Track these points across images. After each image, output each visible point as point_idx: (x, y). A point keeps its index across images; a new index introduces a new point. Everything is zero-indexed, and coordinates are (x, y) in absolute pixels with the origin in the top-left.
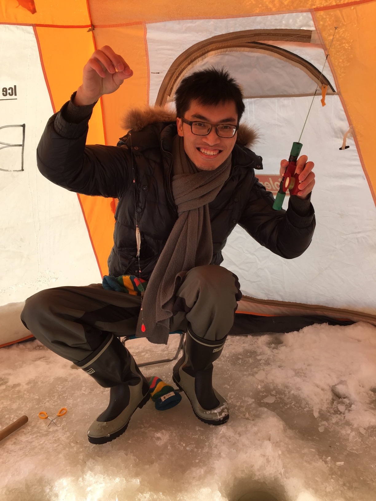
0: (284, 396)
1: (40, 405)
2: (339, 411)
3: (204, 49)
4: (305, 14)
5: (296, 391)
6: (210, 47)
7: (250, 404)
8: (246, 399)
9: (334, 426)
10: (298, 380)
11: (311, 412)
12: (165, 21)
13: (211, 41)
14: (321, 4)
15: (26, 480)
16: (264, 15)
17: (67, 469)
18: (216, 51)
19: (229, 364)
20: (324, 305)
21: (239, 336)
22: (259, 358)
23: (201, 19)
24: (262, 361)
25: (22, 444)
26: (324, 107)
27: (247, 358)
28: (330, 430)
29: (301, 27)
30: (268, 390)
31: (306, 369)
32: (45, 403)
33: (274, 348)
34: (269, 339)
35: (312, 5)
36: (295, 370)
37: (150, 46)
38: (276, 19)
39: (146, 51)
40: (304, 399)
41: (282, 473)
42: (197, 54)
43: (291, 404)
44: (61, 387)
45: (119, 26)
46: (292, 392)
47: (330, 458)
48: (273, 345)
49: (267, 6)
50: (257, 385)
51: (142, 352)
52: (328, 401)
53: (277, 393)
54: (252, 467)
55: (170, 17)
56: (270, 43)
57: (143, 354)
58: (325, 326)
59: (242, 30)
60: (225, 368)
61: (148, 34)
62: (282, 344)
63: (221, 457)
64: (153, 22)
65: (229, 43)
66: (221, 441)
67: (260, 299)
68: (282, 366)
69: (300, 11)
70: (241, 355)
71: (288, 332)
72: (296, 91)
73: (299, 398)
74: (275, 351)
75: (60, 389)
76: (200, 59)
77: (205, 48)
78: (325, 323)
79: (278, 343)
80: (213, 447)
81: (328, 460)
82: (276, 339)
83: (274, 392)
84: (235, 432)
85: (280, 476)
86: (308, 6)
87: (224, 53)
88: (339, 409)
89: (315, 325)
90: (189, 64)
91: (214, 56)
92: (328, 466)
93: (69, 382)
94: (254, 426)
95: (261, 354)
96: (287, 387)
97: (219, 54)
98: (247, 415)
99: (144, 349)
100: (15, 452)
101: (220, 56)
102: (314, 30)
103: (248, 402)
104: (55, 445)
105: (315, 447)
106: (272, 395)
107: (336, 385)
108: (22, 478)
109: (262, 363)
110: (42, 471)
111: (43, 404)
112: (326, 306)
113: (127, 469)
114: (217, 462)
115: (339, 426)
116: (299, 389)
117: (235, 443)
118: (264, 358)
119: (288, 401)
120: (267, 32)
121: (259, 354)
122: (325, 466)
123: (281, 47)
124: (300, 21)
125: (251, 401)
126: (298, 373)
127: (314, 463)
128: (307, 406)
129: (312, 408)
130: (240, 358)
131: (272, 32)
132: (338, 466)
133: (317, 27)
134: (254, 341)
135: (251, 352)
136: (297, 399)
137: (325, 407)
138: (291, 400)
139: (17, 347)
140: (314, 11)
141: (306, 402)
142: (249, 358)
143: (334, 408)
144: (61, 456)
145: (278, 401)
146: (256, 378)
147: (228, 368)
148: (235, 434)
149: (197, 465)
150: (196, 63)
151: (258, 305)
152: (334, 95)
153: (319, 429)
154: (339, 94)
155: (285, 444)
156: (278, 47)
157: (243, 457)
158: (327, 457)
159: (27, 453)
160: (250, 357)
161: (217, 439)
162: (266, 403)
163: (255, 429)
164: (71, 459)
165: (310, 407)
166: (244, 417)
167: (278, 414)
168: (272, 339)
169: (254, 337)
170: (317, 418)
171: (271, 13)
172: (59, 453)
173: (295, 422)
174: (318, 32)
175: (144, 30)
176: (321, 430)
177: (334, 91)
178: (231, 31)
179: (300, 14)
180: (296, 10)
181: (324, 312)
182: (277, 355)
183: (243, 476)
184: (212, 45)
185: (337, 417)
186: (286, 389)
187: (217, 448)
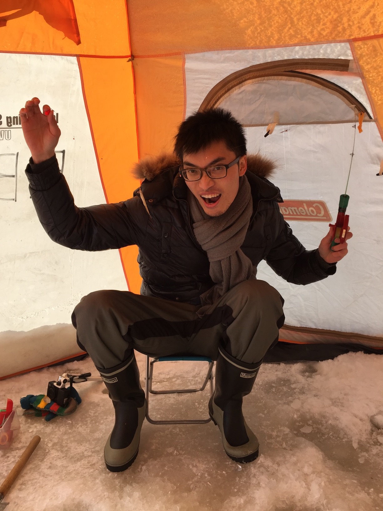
0: (321, 426)
1: (73, 430)
2: (379, 442)
3: (241, 77)
4: (343, 44)
5: (334, 421)
6: (247, 76)
7: (286, 434)
8: (282, 428)
9: (374, 457)
10: (335, 409)
11: (350, 442)
12: (204, 51)
13: (249, 70)
14: (359, 34)
15: (64, 505)
16: (303, 45)
17: (105, 495)
18: (254, 80)
19: (262, 392)
20: (359, 333)
21: (271, 364)
22: (293, 386)
23: (239, 49)
24: (297, 390)
25: (58, 468)
26: (360, 134)
27: (281, 386)
28: (370, 461)
29: (339, 57)
30: (304, 420)
31: (343, 398)
32: (78, 428)
33: (308, 377)
34: (302, 367)
35: (350, 36)
36: (331, 399)
37: (188, 76)
38: (314, 49)
39: (184, 80)
40: (342, 429)
41: (324, 504)
42: (235, 82)
43: (329, 434)
44: (94, 412)
45: (158, 57)
46: (330, 422)
47: (372, 489)
48: (307, 374)
49: (305, 37)
50: (293, 415)
51: (173, 378)
52: (367, 432)
53: (313, 422)
54: (293, 498)
55: (209, 47)
56: (308, 71)
57: (174, 380)
58: (360, 354)
59: (280, 60)
60: (259, 396)
61: (186, 64)
62: (316, 373)
63: (260, 487)
64: (192, 53)
65: (267, 72)
66: (260, 471)
67: (293, 326)
68: (318, 395)
69: (339, 41)
70: (274, 383)
71: (322, 361)
72: (332, 118)
73: (337, 428)
74: (310, 380)
75: (93, 414)
76: (237, 87)
77: (243, 77)
78: (360, 352)
79: (313, 371)
80: (251, 477)
81: (370, 491)
82: (310, 367)
83: (311, 421)
84: (274, 462)
85: (322, 507)
86: (346, 37)
87: (262, 81)
88: (379, 440)
89: (350, 353)
90: (226, 92)
91: (251, 84)
92: (371, 498)
93: (101, 407)
94: (292, 456)
95: (295, 383)
96: (324, 417)
97: (257, 82)
98: (284, 445)
99: (174, 375)
100: (51, 476)
101: (257, 85)
102: (352, 60)
103: (284, 431)
104: (92, 470)
105: (356, 478)
106: (309, 425)
107: (375, 415)
108: (60, 502)
109: (296, 392)
110: (80, 496)
111: (76, 429)
112: (361, 334)
113: (166, 496)
114: (256, 491)
115: (380, 457)
116: (337, 419)
117: (274, 472)
118: (299, 387)
119: (326, 431)
120: (305, 62)
121: (292, 382)
122: (368, 497)
123: (318, 76)
124: (338, 51)
125: (287, 430)
126: (335, 402)
127: (356, 495)
128: (346, 436)
129: (351, 439)
130: (273, 387)
131: (310, 61)
132: (381, 498)
133: (355, 57)
134: (287, 369)
135: (284, 381)
136: (335, 430)
137: (364, 438)
138: (328, 430)
139: (47, 370)
140: (352, 41)
141: (345, 433)
142: (282, 386)
143: (373, 439)
144: (97, 481)
145: (315, 431)
146: (292, 407)
147: (262, 396)
148: (273, 464)
149: (235, 494)
150: (233, 91)
151: (290, 331)
152: (371, 122)
153: (359, 460)
154: (376, 121)
155: (326, 474)
156: (316, 75)
157: (283, 487)
158: (369, 488)
159: (63, 478)
160: (284, 385)
161: (255, 468)
162: (303, 433)
163: (294, 459)
164: (109, 485)
165: (348, 437)
166: (281, 447)
167: (316, 444)
168: (305, 367)
169: (287, 365)
170: (356, 448)
171: (309, 44)
172: (95, 478)
173: (334, 453)
174: (356, 61)
175: (182, 60)
176: (361, 461)
177: (370, 118)
178: (269, 60)
179: (338, 44)
180: (335, 41)
181: (359, 340)
182: (311, 383)
183: (284, 506)
184: (250, 74)
185: (377, 448)
186: (323, 419)
187: (255, 478)
